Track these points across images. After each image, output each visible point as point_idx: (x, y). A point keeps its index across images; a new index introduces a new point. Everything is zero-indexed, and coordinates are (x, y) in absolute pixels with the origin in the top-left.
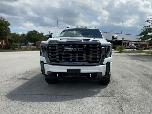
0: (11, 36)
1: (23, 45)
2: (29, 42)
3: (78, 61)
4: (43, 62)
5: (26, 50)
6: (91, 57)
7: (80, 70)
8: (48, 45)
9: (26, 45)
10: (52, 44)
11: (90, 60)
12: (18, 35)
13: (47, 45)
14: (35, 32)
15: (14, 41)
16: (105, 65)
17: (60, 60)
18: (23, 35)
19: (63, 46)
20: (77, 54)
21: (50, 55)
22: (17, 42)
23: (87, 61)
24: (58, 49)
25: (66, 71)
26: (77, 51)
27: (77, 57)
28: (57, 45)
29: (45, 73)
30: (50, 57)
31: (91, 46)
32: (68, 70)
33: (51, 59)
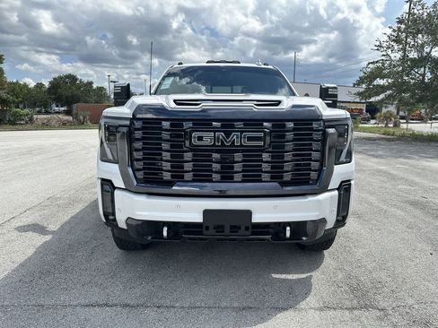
0: (6, 91)
1: (39, 113)
2: (54, 105)
3: (243, 181)
4: (110, 182)
5: (46, 126)
6: (288, 167)
7: (248, 213)
8: (132, 123)
9: (47, 113)
10: (145, 121)
11: (287, 177)
12: (25, 86)
13: (128, 123)
14: (72, 78)
15: (14, 102)
16: (336, 192)
17: (178, 177)
18: (39, 86)
19: (188, 125)
20: (238, 157)
21: (138, 160)
22: (21, 106)
23: (273, 178)
24: (168, 137)
25: (197, 218)
26: (241, 145)
27: (238, 167)
28: (166, 124)
29: (115, 220)
30: (139, 165)
31: (290, 125)
32: (207, 213)
33: (142, 173)
